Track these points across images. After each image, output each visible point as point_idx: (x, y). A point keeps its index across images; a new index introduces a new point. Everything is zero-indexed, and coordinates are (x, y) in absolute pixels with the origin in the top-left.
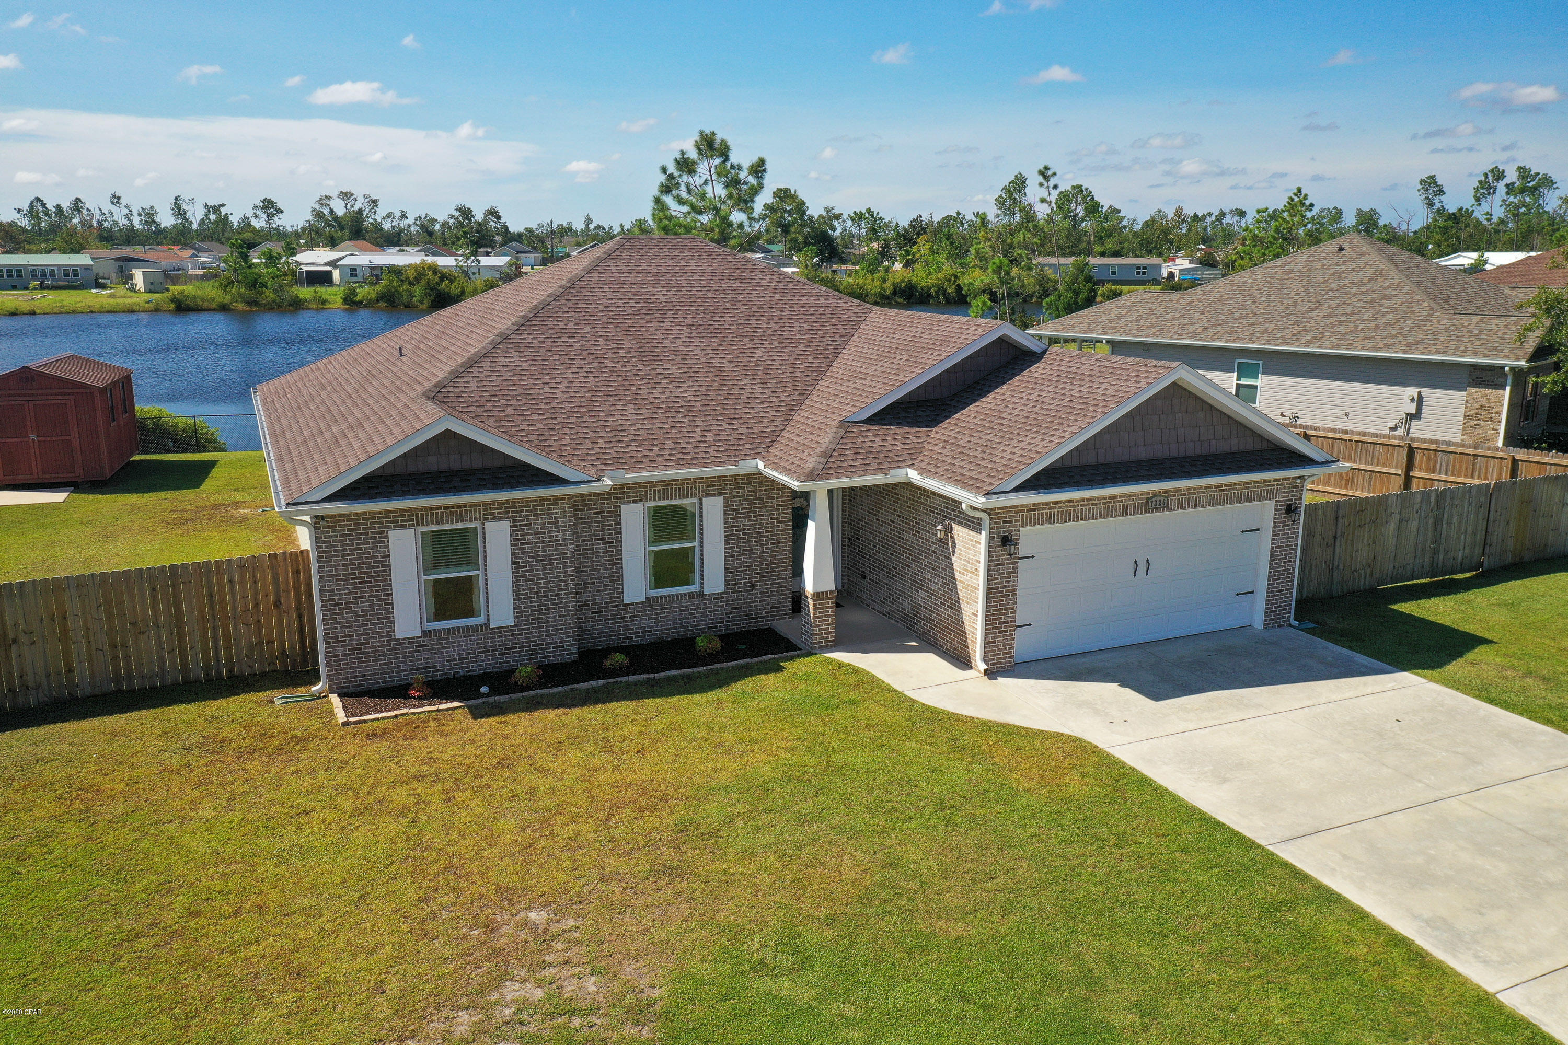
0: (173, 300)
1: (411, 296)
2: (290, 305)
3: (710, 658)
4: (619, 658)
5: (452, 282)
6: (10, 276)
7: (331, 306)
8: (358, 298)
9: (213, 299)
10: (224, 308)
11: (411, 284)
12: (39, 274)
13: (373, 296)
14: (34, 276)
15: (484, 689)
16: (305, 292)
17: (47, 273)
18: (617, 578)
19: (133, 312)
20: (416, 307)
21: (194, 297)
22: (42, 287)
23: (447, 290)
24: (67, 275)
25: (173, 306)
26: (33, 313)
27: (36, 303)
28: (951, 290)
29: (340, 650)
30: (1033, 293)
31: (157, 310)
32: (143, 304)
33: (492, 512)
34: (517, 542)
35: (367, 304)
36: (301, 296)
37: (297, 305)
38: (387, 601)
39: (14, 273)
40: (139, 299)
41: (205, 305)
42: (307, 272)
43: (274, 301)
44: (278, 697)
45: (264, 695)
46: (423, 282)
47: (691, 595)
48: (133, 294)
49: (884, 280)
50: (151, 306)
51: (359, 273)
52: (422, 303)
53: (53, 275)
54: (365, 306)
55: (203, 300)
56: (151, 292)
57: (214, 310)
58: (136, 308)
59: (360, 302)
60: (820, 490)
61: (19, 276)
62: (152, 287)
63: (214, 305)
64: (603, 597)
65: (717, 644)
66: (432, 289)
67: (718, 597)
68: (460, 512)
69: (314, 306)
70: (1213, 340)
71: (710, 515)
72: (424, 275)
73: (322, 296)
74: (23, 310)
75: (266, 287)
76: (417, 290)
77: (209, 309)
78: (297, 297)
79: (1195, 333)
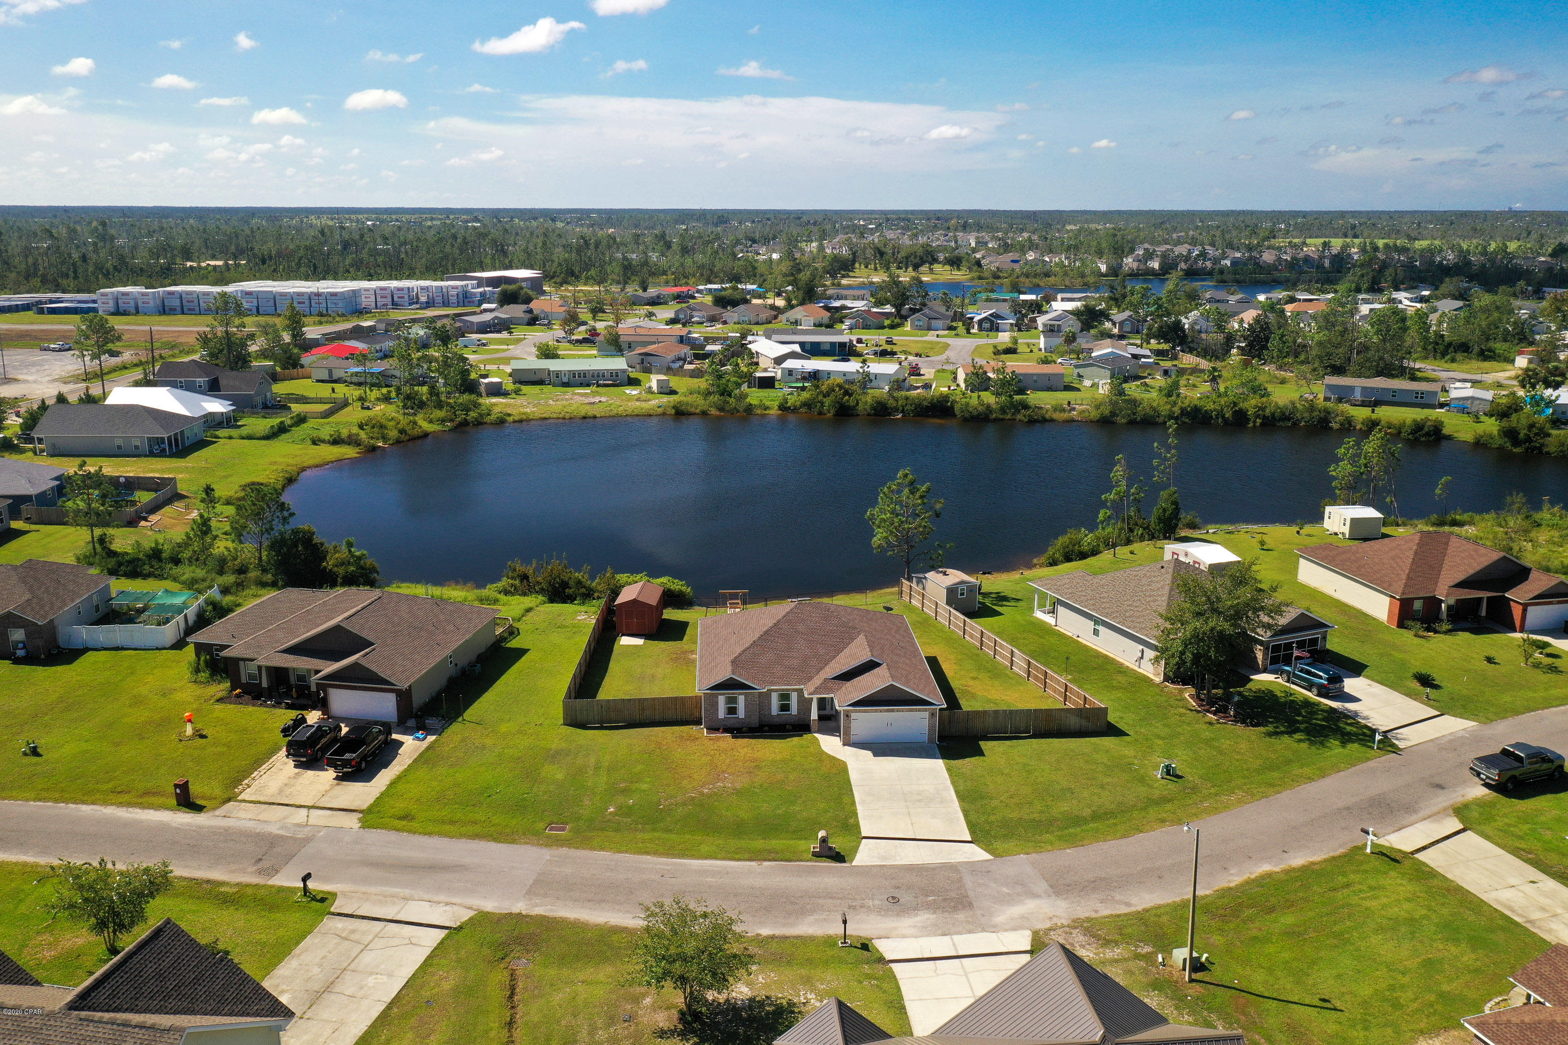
1: (822, 406)
2: (744, 411)
3: (791, 731)
4: (766, 729)
5: (850, 395)
6: (579, 377)
7: (771, 412)
8: (789, 404)
9: (697, 406)
10: (704, 413)
11: (825, 396)
12: (596, 375)
13: (798, 403)
14: (593, 376)
15: (736, 732)
16: (755, 396)
18: (770, 710)
19: (650, 415)
20: (825, 414)
21: (687, 403)
22: (598, 385)
23: (846, 403)
24: (612, 376)
25: (673, 411)
26: (595, 417)
27: (596, 406)
29: (707, 719)
31: (664, 414)
32: (656, 409)
33: (740, 694)
34: (746, 701)
35: (795, 410)
36: (752, 402)
37: (749, 409)
38: (717, 710)
39: (582, 375)
40: (654, 404)
41: (693, 410)
42: (759, 378)
43: (735, 408)
45: (693, 727)
46: (832, 397)
47: (789, 715)
48: (650, 396)
49: (1175, 404)
50: (660, 410)
51: (794, 374)
52: (829, 412)
53: (603, 376)
54: (792, 411)
55: (692, 406)
56: (661, 393)
57: (698, 414)
58: (652, 412)
59: (789, 408)
60: (815, 697)
61: (585, 377)
62: (662, 390)
63: (698, 411)
64: (767, 713)
65: (793, 728)
66: (836, 402)
68: (734, 696)
69: (759, 412)
70: (1085, 607)
71: (794, 697)
72: (834, 391)
73: (768, 403)
74: (590, 414)
75: (730, 395)
76: (827, 401)
77: (695, 414)
78: (751, 405)
79: (1082, 602)
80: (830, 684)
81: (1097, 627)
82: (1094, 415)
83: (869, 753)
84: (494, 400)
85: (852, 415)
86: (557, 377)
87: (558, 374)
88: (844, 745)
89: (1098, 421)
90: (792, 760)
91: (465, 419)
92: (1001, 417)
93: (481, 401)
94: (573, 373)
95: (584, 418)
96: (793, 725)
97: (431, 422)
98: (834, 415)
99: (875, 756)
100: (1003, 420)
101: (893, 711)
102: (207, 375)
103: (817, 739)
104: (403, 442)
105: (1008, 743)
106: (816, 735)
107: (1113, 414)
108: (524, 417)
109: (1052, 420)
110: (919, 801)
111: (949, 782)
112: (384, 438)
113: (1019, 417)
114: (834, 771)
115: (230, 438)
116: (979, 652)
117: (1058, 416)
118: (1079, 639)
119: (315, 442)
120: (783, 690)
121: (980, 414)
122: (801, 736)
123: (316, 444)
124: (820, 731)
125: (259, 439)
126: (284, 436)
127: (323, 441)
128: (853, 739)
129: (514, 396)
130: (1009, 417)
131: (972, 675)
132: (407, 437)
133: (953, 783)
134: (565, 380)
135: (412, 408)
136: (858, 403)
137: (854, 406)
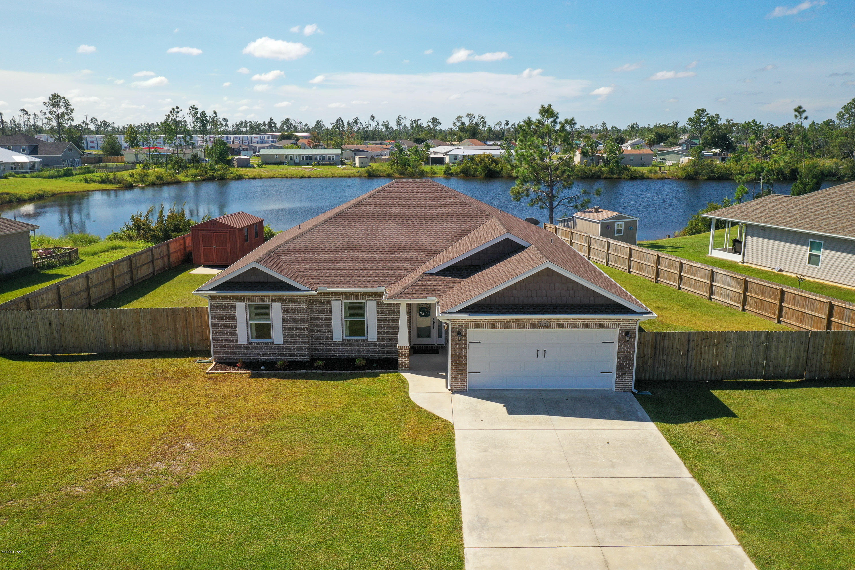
0: (368, 172)
1: (476, 170)
2: (419, 175)
3: (360, 368)
4: (319, 363)
5: (497, 164)
6: (307, 159)
7: (438, 175)
8: (451, 172)
9: (385, 171)
10: (389, 176)
11: (477, 165)
12: (318, 158)
13: (459, 171)
14: (316, 159)
15: (263, 368)
16: (427, 168)
17: (322, 158)
18: (330, 330)
19: (350, 177)
20: (478, 177)
21: (378, 170)
22: (319, 164)
23: (494, 168)
24: (329, 159)
25: (367, 174)
26: (309, 177)
27: (312, 172)
28: (787, 172)
29: (218, 346)
30: (846, 174)
31: (360, 176)
32: (355, 173)
33: (275, 300)
34: (284, 312)
35: (456, 175)
36: (425, 170)
37: (422, 175)
38: (235, 329)
39: (309, 158)
40: (354, 171)
41: (381, 174)
42: (433, 157)
43: (412, 173)
44: (198, 360)
45: (193, 359)
46: (483, 164)
47: (362, 341)
48: (354, 168)
50: (358, 174)
51: (458, 158)
52: (481, 175)
53: (324, 159)
54: (454, 176)
55: (381, 171)
56: (361, 167)
57: (385, 177)
58: (351, 175)
59: (452, 174)
60: (403, 302)
61: (310, 159)
62: (362, 165)
63: (385, 175)
64: (324, 337)
65: (364, 362)
66: (486, 168)
67: (374, 343)
68: (262, 299)
69: (429, 175)
70: (796, 227)
71: (371, 307)
72: (484, 160)
73: (436, 170)
74: (306, 175)
75: (410, 165)
76: (479, 168)
77: (383, 177)
78: (423, 170)
79: (789, 222)
80: (432, 282)
81: (814, 252)
82: (681, 174)
83: (500, 408)
84: (241, 169)
85: (498, 177)
86: (291, 159)
87: (291, 157)
88: (454, 391)
89: (685, 179)
90: (341, 418)
91: (213, 176)
92: (610, 176)
93: (230, 169)
94: (303, 157)
95: (302, 177)
96: (367, 360)
97: (187, 176)
98: (484, 177)
99: (511, 412)
100: (611, 178)
101: (548, 325)
102: (29, 143)
103: (405, 382)
104: (158, 184)
105: (770, 393)
106: (406, 375)
107: (696, 173)
108: (258, 176)
109: (648, 178)
110: (627, 523)
111: (686, 474)
112: (143, 181)
113: (623, 176)
114: (423, 442)
115: (24, 177)
116: (654, 284)
117: (652, 175)
118: (783, 273)
119: (87, 181)
120: (351, 295)
121: (592, 175)
122: (376, 375)
123: (88, 183)
124: (412, 369)
125: (45, 178)
126: (67, 178)
127: (95, 181)
128: (471, 380)
129: (258, 168)
130: (616, 176)
131: (655, 305)
132: (162, 182)
133: (697, 475)
134: (297, 161)
135: (178, 170)
136: (502, 169)
137: (500, 171)
